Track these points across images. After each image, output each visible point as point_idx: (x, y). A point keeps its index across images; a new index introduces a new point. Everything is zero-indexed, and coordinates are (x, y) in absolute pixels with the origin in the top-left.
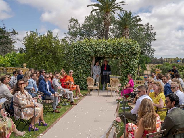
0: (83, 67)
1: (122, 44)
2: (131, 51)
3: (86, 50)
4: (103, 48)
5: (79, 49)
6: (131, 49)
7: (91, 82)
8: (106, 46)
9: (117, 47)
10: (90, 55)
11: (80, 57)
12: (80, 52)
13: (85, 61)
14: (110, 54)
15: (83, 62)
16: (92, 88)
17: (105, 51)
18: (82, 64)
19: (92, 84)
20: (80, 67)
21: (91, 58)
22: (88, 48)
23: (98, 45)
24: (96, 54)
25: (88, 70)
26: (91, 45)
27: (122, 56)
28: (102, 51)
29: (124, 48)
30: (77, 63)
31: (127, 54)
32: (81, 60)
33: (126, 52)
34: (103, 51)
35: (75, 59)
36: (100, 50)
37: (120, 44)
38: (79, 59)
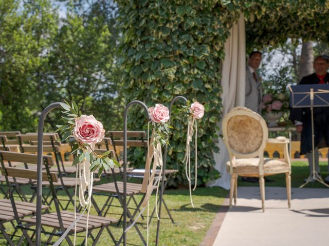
0: (184, 70)
7: (247, 133)
11: (168, 21)
15: (187, 44)
16: (257, 168)
18: (181, 56)
19: (257, 149)
20: (171, 73)
21: (225, 24)
25: (208, 86)
30: (155, 49)
32: (173, 33)
35: (139, 34)
38: (163, 29)
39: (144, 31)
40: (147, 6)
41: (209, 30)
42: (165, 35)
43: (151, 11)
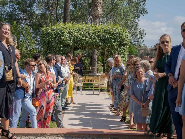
1: (110, 32)
2: (120, 41)
3: (65, 39)
4: (86, 37)
5: (55, 37)
6: (120, 38)
8: (89, 34)
9: (104, 36)
10: (69, 45)
11: (56, 48)
12: (57, 41)
13: (63, 52)
14: (94, 44)
17: (88, 40)
22: (67, 36)
23: (78, 32)
24: (76, 43)
26: (70, 33)
27: (109, 47)
28: (85, 40)
29: (112, 37)
31: (115, 45)
32: (58, 51)
33: (114, 42)
34: (87, 40)
35: (48, 50)
36: (82, 39)
37: (106, 32)
38: (55, 50)
39: (50, 50)
40: (51, 44)
41: (66, 51)
42: (55, 51)
43: (52, 45)
